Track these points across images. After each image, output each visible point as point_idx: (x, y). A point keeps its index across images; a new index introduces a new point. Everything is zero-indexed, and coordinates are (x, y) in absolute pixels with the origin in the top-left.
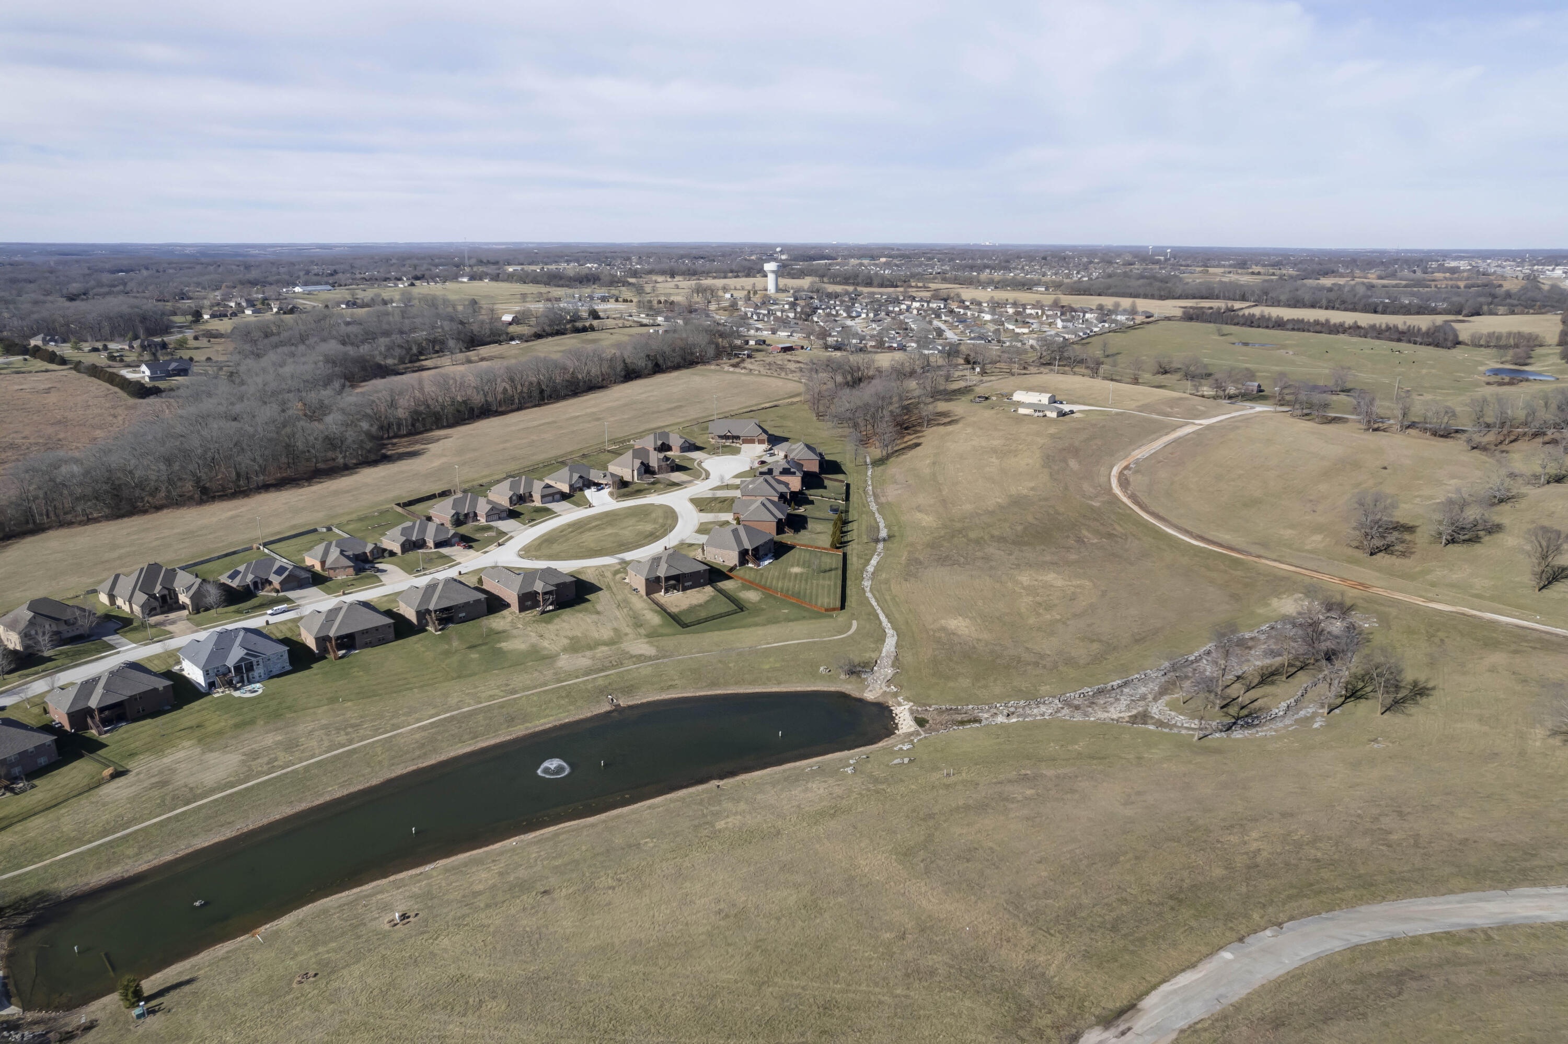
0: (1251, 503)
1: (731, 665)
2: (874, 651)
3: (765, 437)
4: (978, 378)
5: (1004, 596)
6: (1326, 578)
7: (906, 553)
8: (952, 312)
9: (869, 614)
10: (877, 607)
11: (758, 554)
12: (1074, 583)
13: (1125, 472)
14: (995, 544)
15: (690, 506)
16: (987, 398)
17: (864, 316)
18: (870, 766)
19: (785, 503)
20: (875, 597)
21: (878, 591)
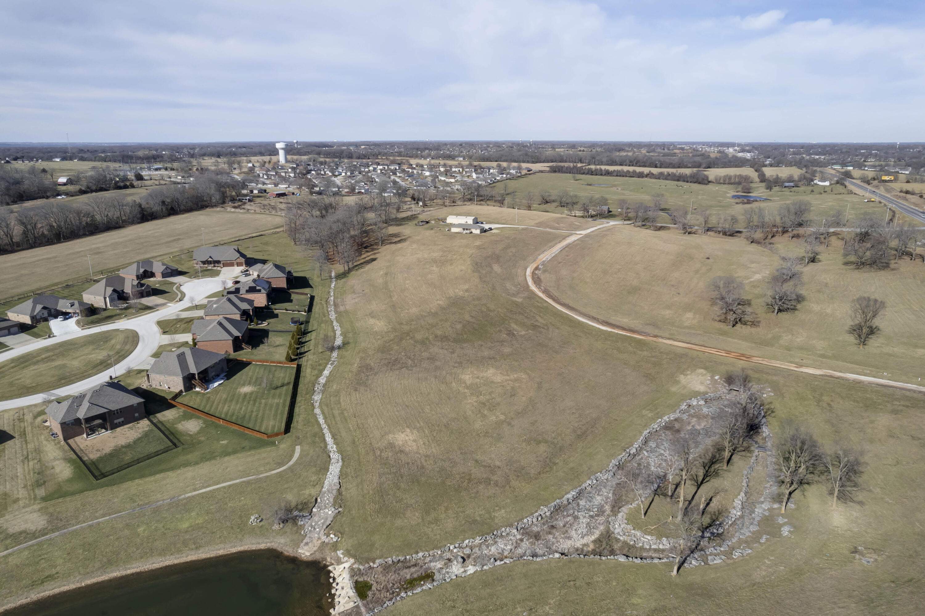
0: (634, 290)
1: (141, 529)
2: (314, 486)
3: (242, 260)
4: (422, 209)
5: (449, 398)
7: (358, 360)
8: (403, 171)
9: (315, 435)
10: (324, 426)
11: (206, 377)
12: (512, 377)
13: (537, 272)
14: (439, 343)
15: (156, 329)
16: (427, 222)
17: (343, 174)
19: (246, 320)
20: (323, 413)
21: (327, 405)
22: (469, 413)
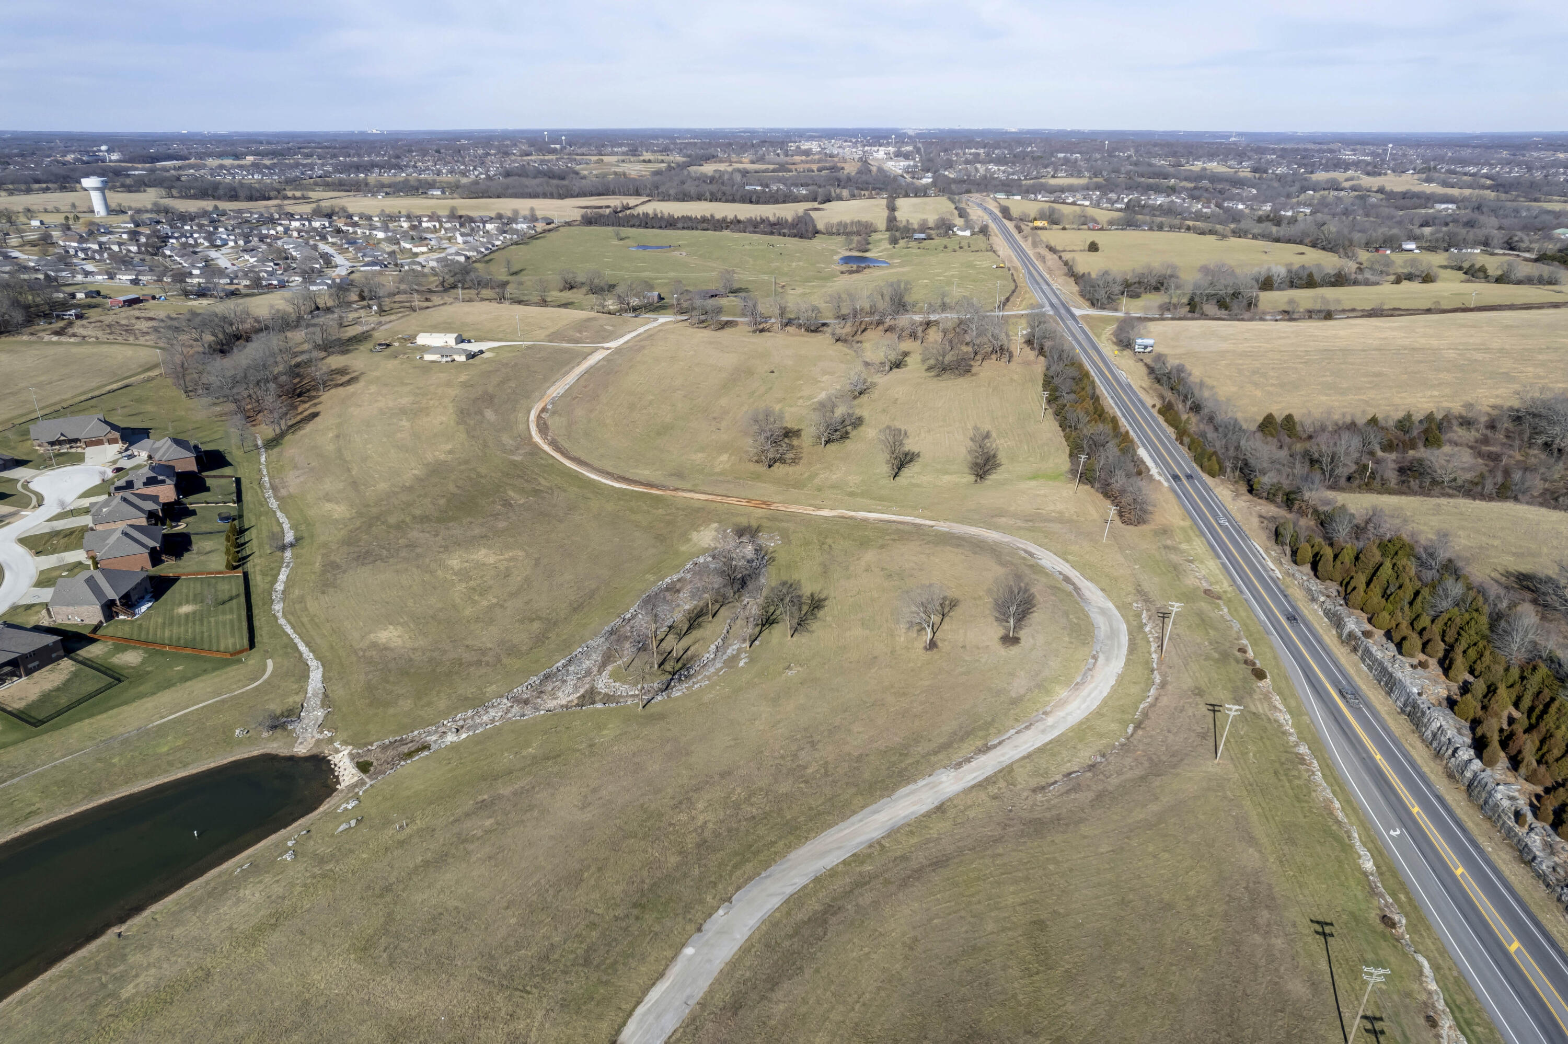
0: (664, 430)
1: (115, 760)
2: (297, 693)
3: (117, 435)
4: (375, 319)
5: (434, 588)
6: (733, 501)
7: (319, 558)
8: (339, 231)
9: (286, 646)
10: (293, 636)
11: (130, 602)
12: (506, 556)
13: (543, 415)
14: (419, 526)
15: (21, 550)
16: (388, 345)
17: (231, 244)
18: (312, 843)
19: (156, 524)
20: (289, 622)
21: (292, 614)
22: (458, 601)
